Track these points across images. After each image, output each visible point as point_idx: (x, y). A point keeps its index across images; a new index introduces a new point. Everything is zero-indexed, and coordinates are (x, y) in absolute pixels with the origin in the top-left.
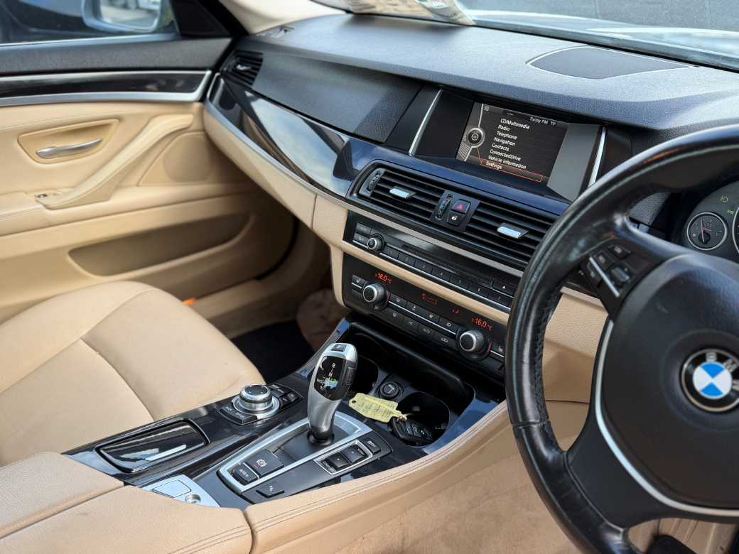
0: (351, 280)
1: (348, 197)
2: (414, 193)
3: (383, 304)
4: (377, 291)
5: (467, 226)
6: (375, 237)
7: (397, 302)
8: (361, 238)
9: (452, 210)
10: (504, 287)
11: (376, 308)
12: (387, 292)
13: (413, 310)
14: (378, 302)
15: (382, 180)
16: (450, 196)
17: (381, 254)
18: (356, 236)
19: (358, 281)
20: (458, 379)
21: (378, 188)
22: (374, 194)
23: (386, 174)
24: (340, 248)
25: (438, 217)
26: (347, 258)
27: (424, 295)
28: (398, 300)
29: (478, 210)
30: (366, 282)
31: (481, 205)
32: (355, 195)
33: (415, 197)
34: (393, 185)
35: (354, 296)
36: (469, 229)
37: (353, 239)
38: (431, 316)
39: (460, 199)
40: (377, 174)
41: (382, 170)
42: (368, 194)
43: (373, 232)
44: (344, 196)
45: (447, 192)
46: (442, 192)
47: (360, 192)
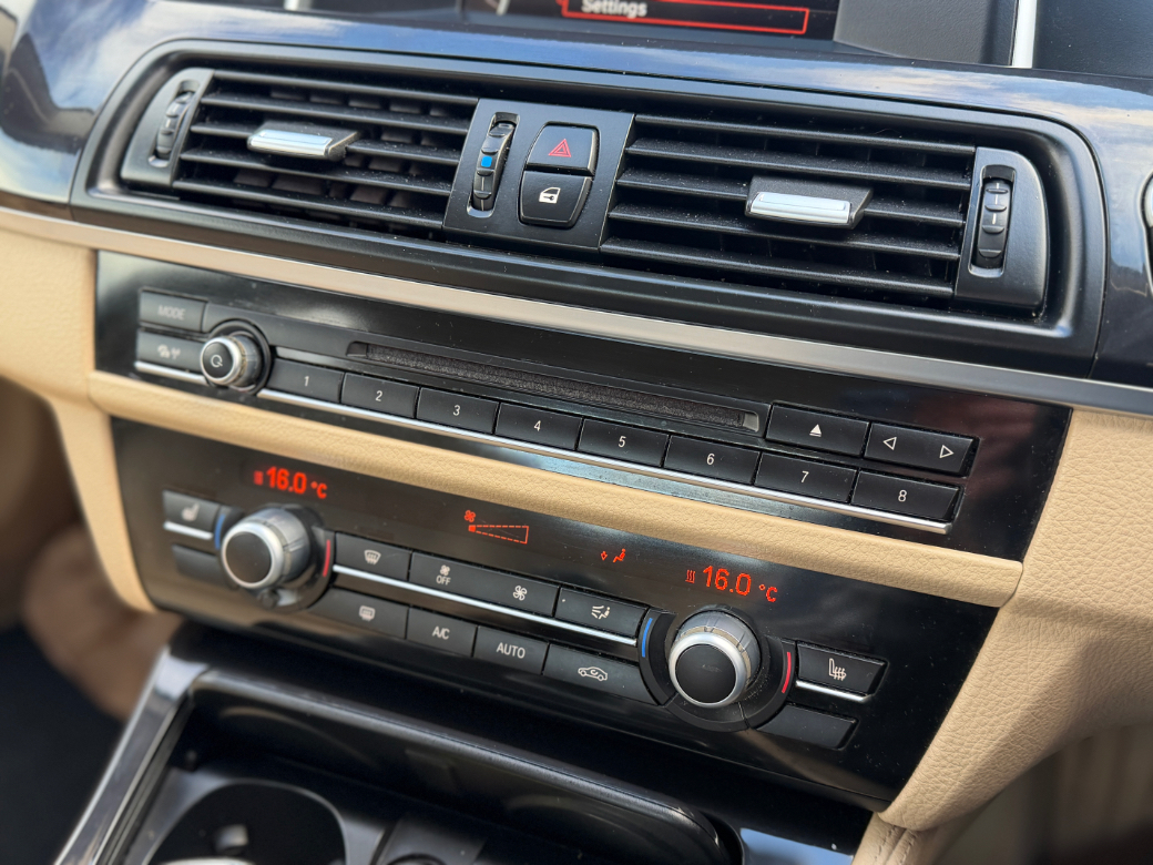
0: (162, 514)
1: (81, 199)
2: (352, 135)
3: (312, 581)
4: (277, 535)
5: (609, 220)
6: (226, 333)
7: (367, 564)
8: (166, 349)
9: (530, 167)
10: (816, 431)
11: (287, 599)
12: (321, 533)
13: (442, 584)
14: (290, 578)
15: (205, 113)
16: (503, 120)
17: (265, 393)
18: (145, 343)
19: (189, 515)
20: (678, 814)
21: (194, 141)
22: (186, 170)
23: (216, 86)
24: (91, 403)
25: (476, 207)
26: (126, 433)
27: (470, 516)
28: (372, 557)
29: (634, 149)
30: (225, 512)
31: (639, 132)
32: (106, 184)
33: (358, 147)
34: (256, 119)
35: (185, 569)
36: (617, 230)
37: (134, 358)
38: (520, 593)
39: (550, 124)
40: (181, 92)
41: (200, 78)
42: (159, 173)
43: (212, 315)
44: (63, 199)
45: (486, 109)
46: (466, 113)
47: (127, 173)
